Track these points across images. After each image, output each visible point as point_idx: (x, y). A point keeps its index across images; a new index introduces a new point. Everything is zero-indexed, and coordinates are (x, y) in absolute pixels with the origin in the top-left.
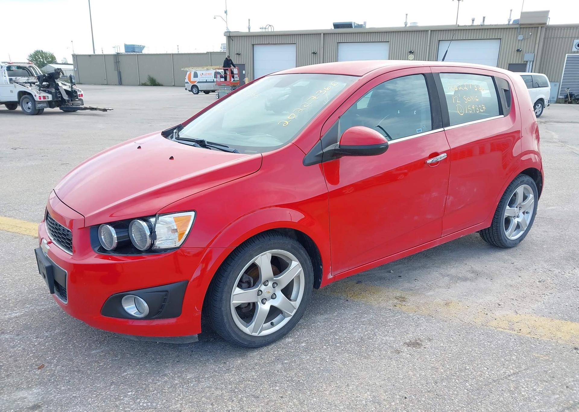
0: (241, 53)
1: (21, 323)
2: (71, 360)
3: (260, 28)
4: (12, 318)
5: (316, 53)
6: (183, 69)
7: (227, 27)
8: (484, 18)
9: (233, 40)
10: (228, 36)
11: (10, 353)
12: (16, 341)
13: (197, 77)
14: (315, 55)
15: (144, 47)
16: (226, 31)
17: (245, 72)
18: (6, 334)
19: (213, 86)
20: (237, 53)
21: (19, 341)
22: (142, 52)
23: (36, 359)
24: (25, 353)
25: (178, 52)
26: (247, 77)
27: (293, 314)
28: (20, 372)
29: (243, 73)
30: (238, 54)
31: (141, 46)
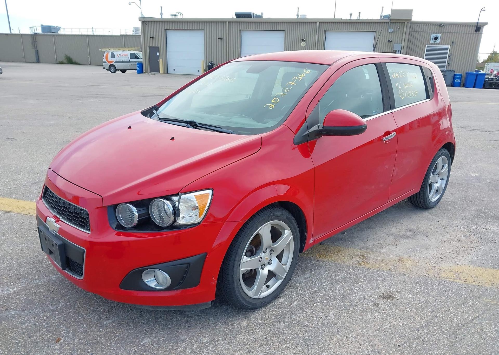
0: (155, 37)
1: (22, 298)
2: (86, 332)
3: (171, 15)
4: (11, 293)
5: (222, 39)
6: (100, 50)
7: (141, 13)
8: (360, 13)
9: (147, 25)
10: (143, 21)
11: (22, 329)
12: (24, 317)
13: (115, 58)
14: (221, 40)
15: (60, 28)
16: (140, 16)
17: (159, 54)
18: (11, 311)
19: (129, 66)
20: (151, 36)
21: (26, 317)
22: (58, 33)
23: (51, 334)
24: (38, 328)
25: (93, 33)
26: (161, 58)
27: (284, 277)
28: (39, 348)
29: (157, 55)
30: (152, 38)
31: (57, 27)
